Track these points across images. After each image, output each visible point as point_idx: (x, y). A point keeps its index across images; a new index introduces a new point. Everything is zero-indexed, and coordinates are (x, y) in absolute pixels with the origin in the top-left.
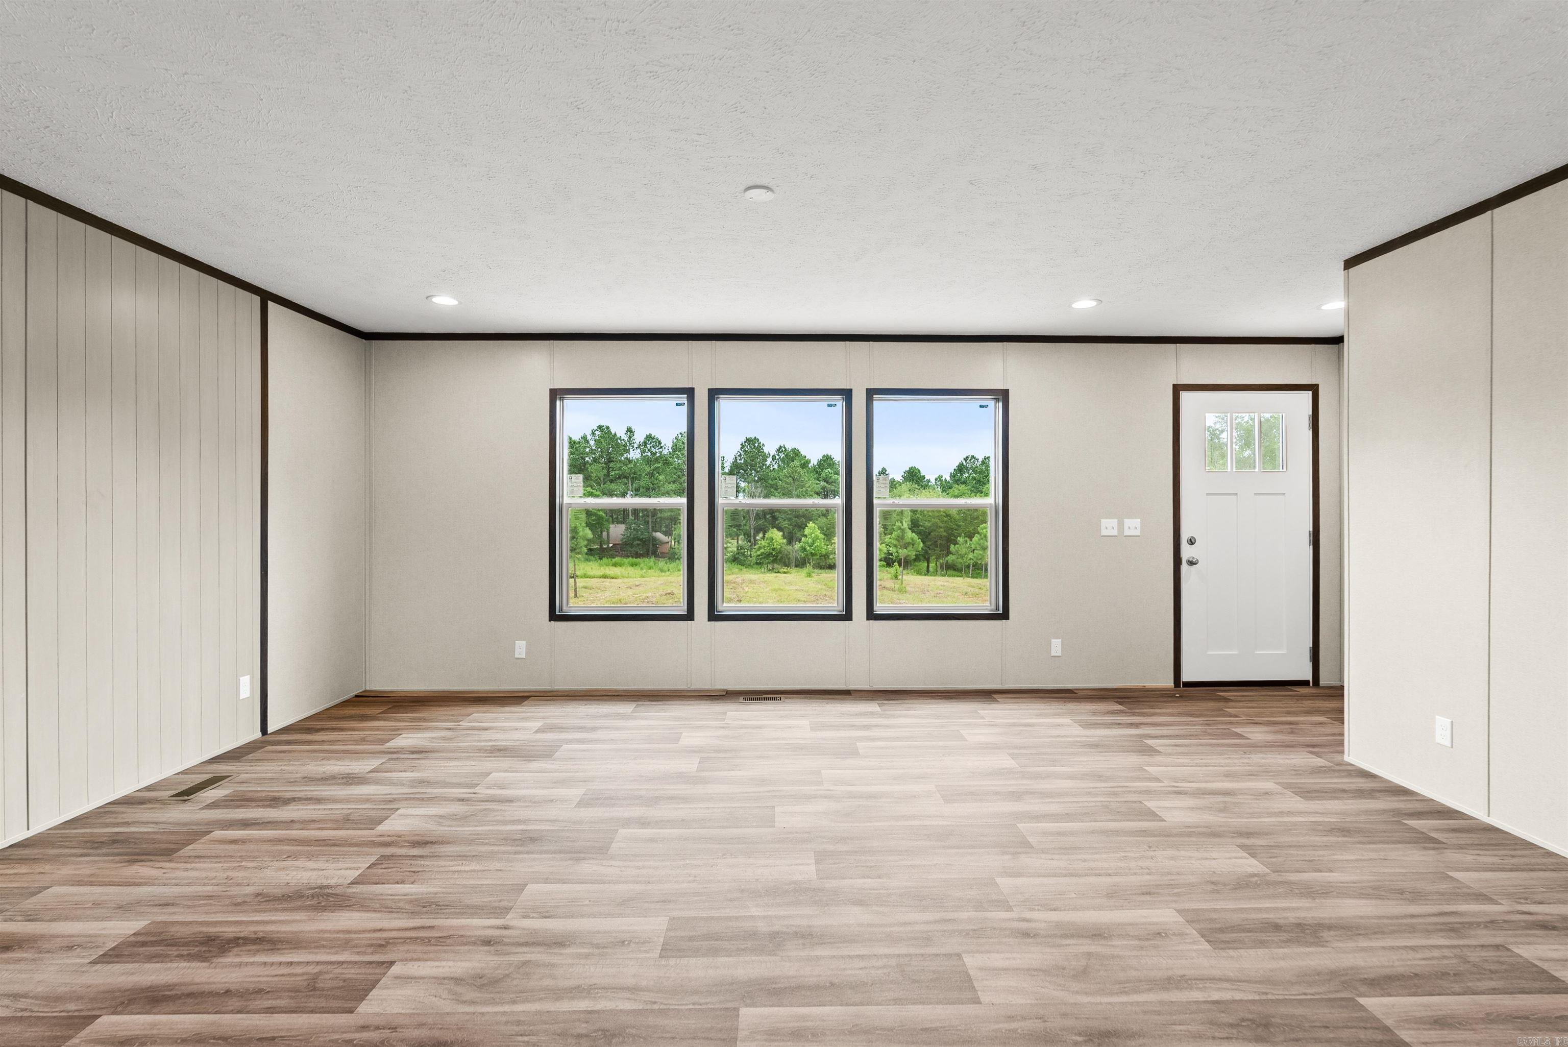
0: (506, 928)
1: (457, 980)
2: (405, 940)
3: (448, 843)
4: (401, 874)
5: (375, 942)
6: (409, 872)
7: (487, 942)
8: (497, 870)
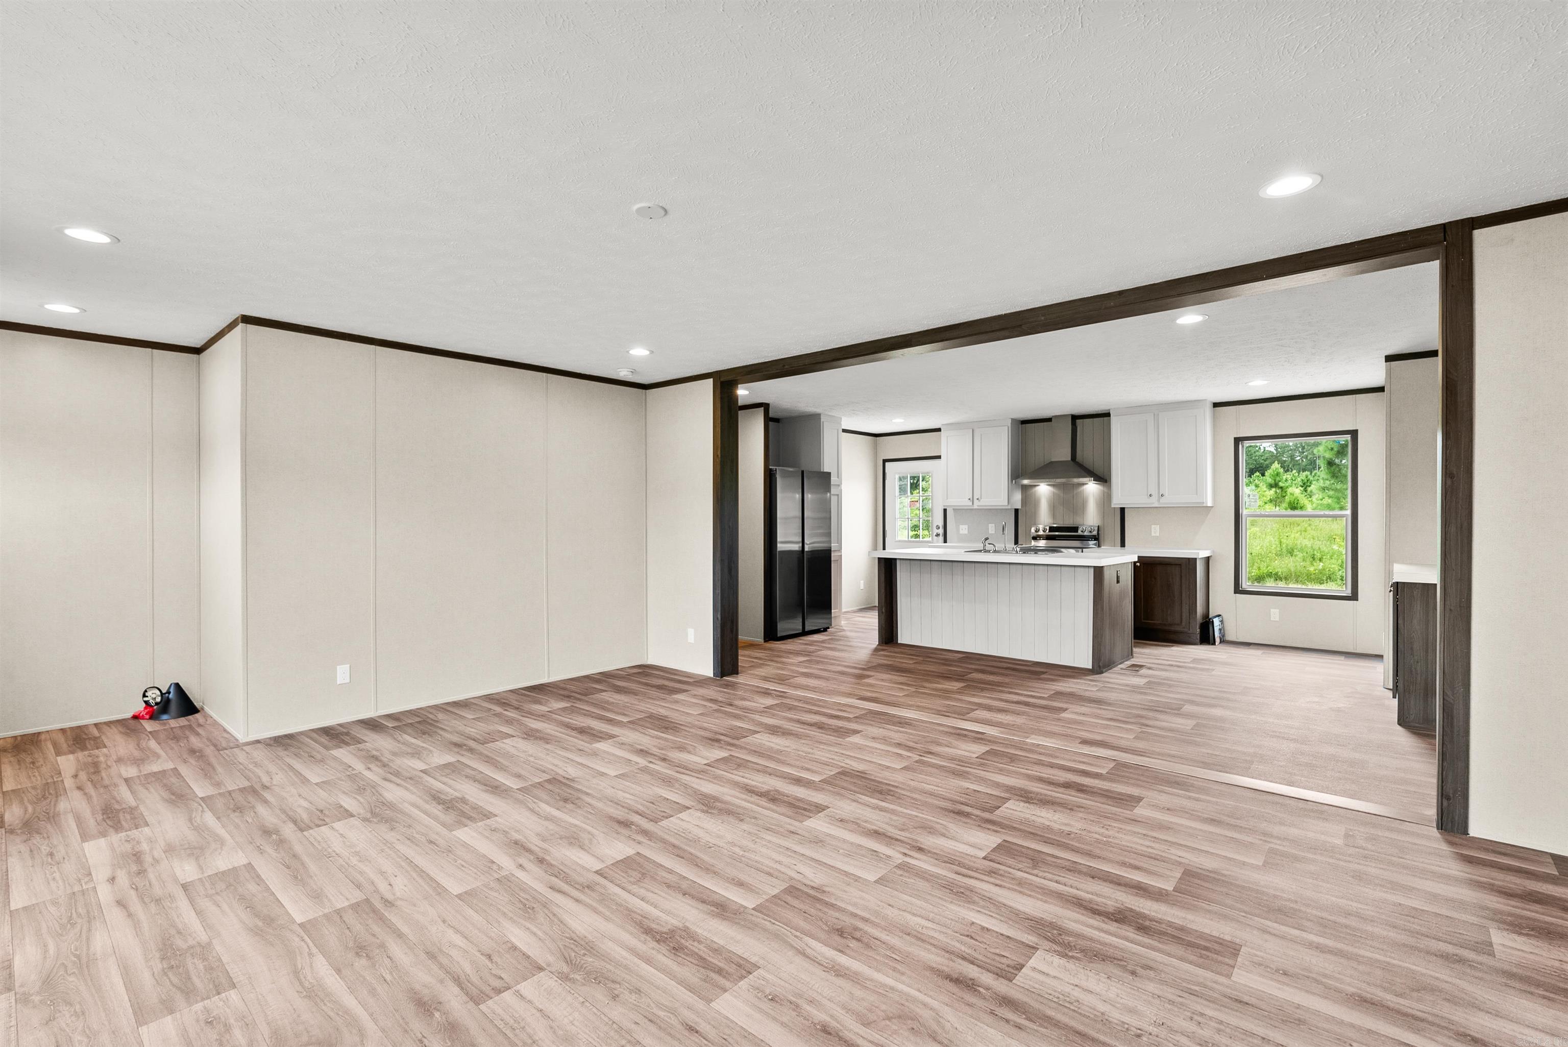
0: (905, 854)
1: (944, 835)
2: (976, 870)
3: (932, 969)
4: (985, 941)
5: (999, 877)
6: (976, 940)
7: (920, 849)
8: (893, 907)
